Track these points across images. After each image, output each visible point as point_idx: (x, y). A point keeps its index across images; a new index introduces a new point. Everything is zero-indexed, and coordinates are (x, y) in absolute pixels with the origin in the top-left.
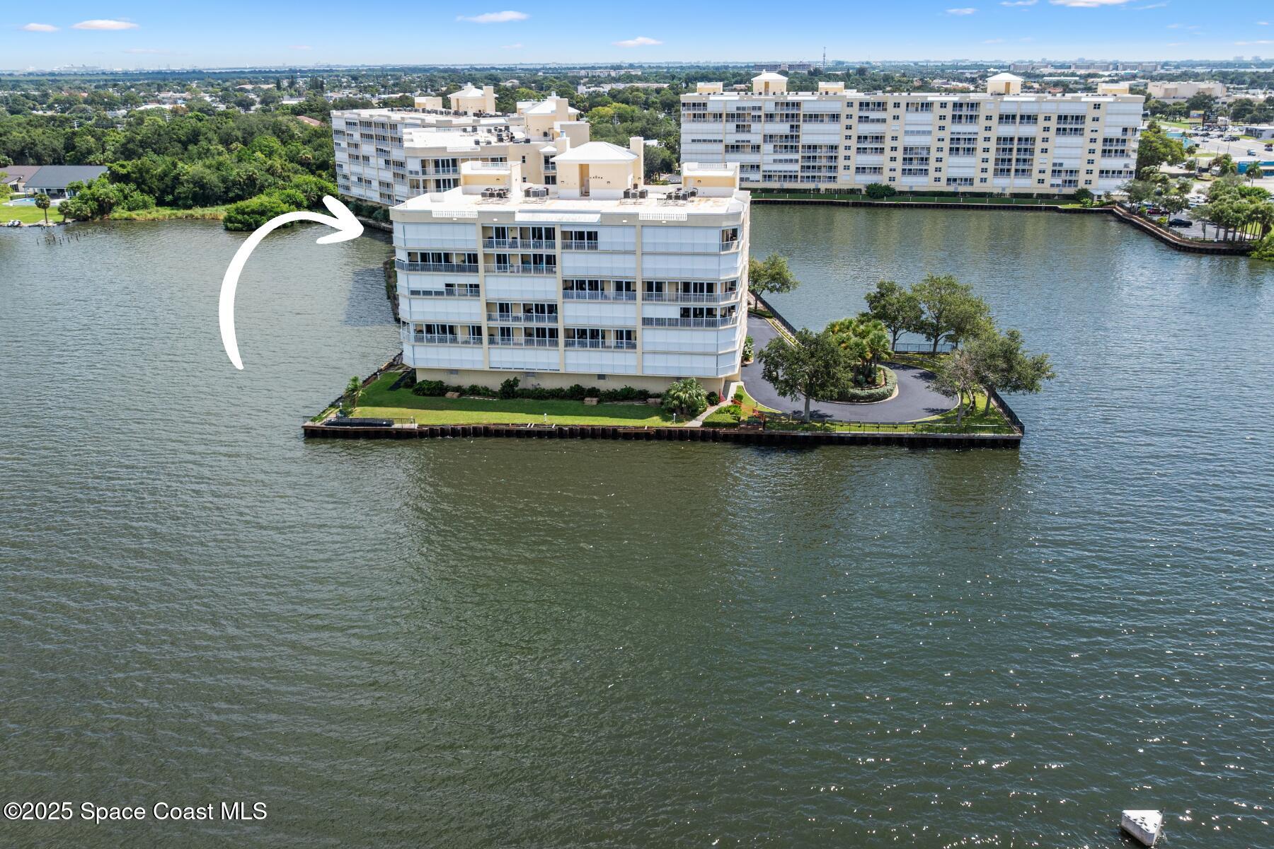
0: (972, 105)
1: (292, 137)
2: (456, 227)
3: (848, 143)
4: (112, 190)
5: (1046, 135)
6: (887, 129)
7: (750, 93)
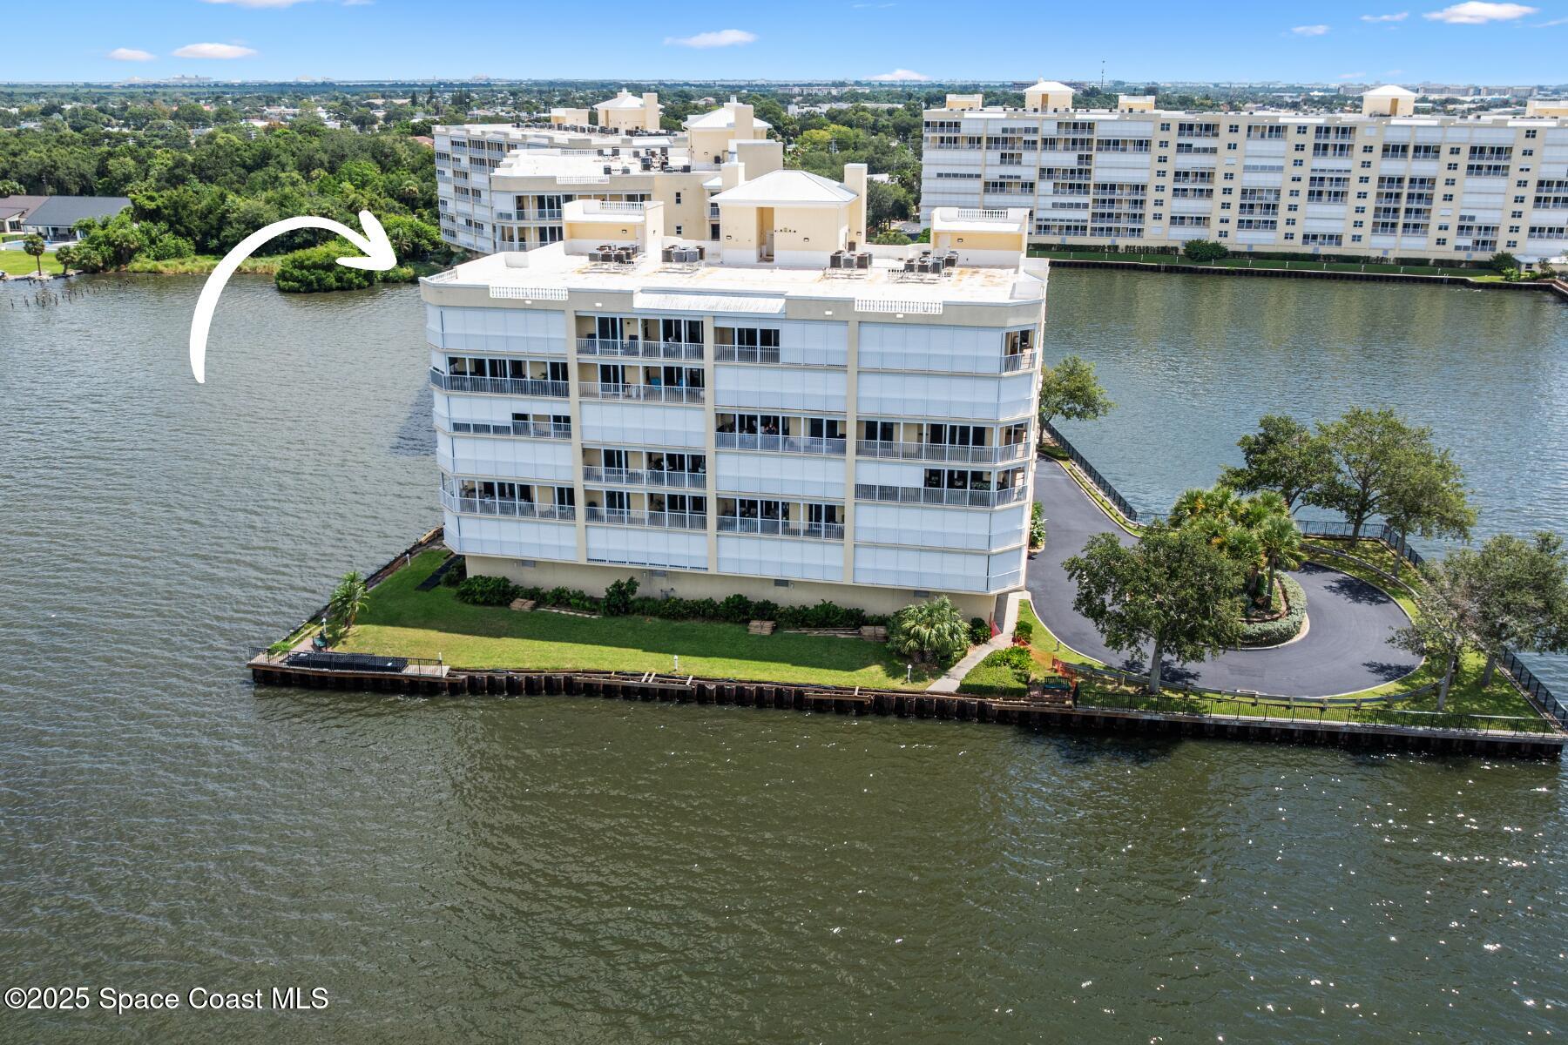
0: (1344, 130)
1: (398, 162)
2: (531, 316)
3: (1160, 181)
4: (135, 230)
5: (1451, 174)
6: (1219, 163)
7: (1020, 110)
